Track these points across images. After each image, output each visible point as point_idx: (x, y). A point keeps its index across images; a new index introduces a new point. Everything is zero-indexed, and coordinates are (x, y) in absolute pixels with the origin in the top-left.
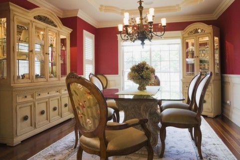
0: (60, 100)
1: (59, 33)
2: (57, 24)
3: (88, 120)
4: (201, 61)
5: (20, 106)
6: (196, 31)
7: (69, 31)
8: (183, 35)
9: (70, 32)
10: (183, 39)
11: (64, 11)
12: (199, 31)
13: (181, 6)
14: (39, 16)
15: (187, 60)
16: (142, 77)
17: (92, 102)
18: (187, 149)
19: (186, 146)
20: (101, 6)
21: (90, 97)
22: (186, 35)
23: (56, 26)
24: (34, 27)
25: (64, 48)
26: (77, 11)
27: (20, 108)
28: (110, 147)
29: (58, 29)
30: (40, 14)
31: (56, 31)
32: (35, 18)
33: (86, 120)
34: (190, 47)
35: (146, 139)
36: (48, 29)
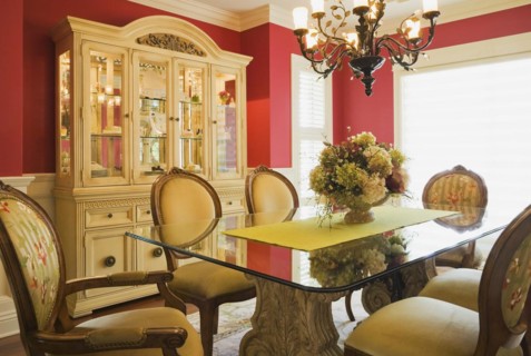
1: (210, 70)
2: (204, 50)
5: (95, 234)
7: (244, 60)
9: (248, 63)
14: (150, 36)
23: (202, 54)
24: (136, 63)
26: (265, 9)
27: (95, 239)
29: (209, 59)
30: (153, 32)
31: (205, 65)
32: (138, 41)
36: (176, 62)
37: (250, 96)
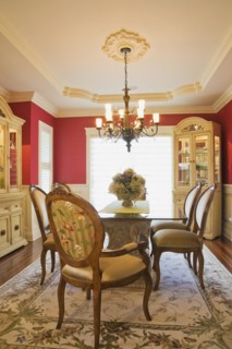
0: (9, 220)
1: (8, 126)
2: (5, 113)
3: (76, 246)
4: (198, 168)
6: (192, 128)
7: (21, 122)
8: (175, 132)
9: (23, 124)
10: (176, 137)
11: (12, 93)
12: (196, 127)
13: (173, 94)
15: (180, 165)
16: (130, 189)
17: (84, 224)
18: (185, 279)
19: (184, 276)
20: (66, 88)
21: (82, 218)
22: (179, 132)
23: (4, 116)
25: (13, 147)
26: (31, 93)
28: (105, 278)
29: (7, 119)
31: (5, 123)
33: (73, 246)
34: (184, 149)
35: (144, 266)
37: (23, 143)
